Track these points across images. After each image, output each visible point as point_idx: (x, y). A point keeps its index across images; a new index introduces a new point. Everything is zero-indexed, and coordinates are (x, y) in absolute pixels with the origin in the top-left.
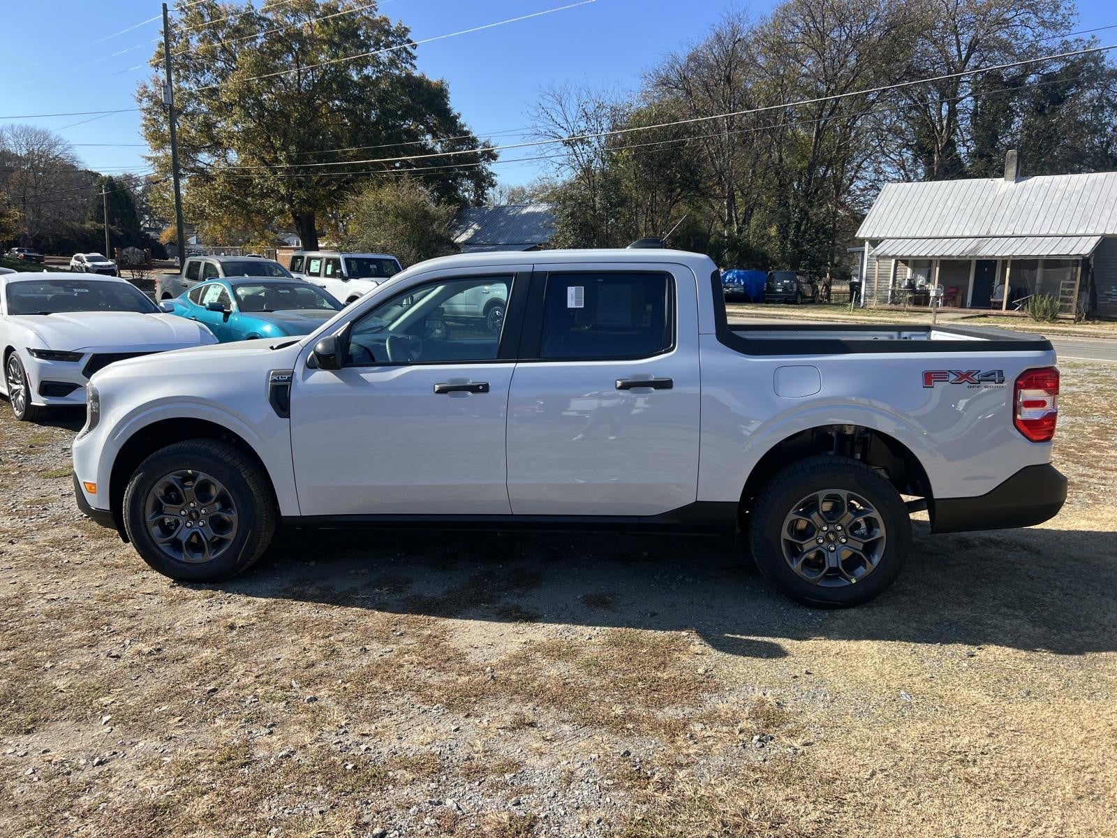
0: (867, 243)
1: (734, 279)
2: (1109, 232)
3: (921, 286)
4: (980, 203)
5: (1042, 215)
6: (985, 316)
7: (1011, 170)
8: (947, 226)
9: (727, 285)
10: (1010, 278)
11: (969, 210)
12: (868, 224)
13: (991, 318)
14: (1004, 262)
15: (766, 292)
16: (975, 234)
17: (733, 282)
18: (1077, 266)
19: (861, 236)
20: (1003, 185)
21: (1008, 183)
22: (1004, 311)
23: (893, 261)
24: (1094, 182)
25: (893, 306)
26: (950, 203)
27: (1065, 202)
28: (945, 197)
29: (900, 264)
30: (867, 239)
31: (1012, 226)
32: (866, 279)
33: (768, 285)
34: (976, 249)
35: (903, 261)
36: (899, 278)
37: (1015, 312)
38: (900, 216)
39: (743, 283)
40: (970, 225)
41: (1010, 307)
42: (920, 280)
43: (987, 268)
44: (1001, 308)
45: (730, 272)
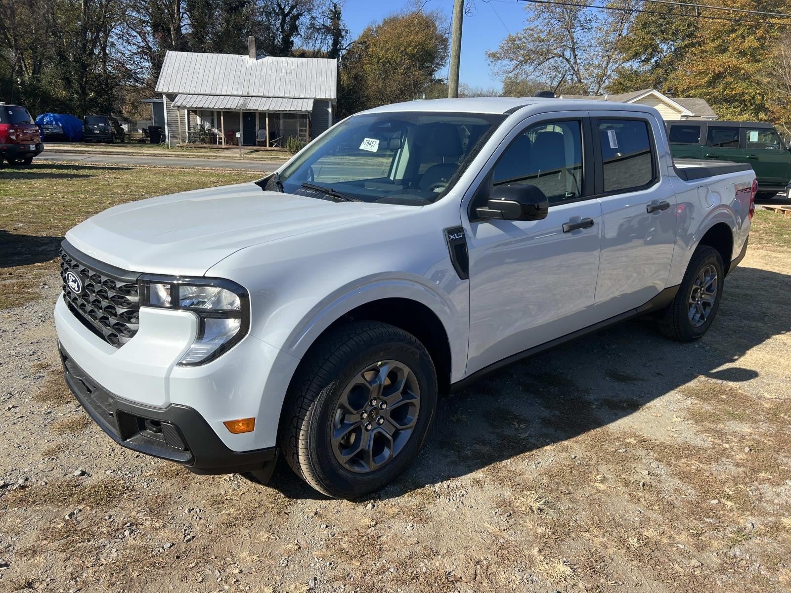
0: (164, 96)
1: (52, 121)
2: (318, 97)
3: (208, 130)
4: (238, 72)
5: (278, 84)
6: (257, 151)
7: (253, 50)
8: (220, 87)
9: (47, 126)
10: (269, 125)
11: (232, 76)
12: (162, 82)
13: (261, 152)
14: (263, 114)
15: (85, 133)
16: (240, 94)
17: (51, 124)
18: (306, 118)
19: (160, 90)
20: (248, 60)
21: (252, 59)
22: (268, 147)
23: (186, 111)
24: (302, 63)
25: (192, 145)
26: (217, 70)
27: (289, 76)
28: (213, 66)
29: (191, 113)
30: (165, 93)
31: (262, 90)
32: (168, 124)
33: (85, 127)
34: (245, 104)
35: (193, 111)
36: (192, 124)
37: (273, 148)
38: (185, 77)
39: (61, 125)
40: (235, 87)
41: (271, 145)
42: (207, 125)
43: (250, 118)
44: (266, 146)
45: (47, 116)
